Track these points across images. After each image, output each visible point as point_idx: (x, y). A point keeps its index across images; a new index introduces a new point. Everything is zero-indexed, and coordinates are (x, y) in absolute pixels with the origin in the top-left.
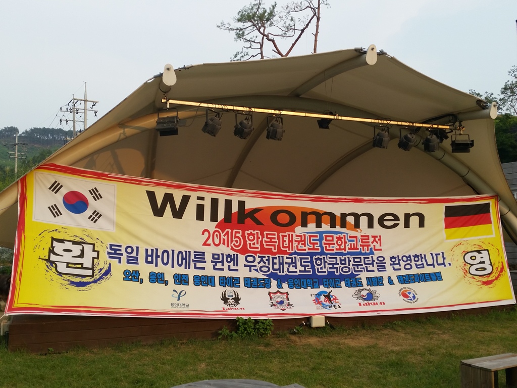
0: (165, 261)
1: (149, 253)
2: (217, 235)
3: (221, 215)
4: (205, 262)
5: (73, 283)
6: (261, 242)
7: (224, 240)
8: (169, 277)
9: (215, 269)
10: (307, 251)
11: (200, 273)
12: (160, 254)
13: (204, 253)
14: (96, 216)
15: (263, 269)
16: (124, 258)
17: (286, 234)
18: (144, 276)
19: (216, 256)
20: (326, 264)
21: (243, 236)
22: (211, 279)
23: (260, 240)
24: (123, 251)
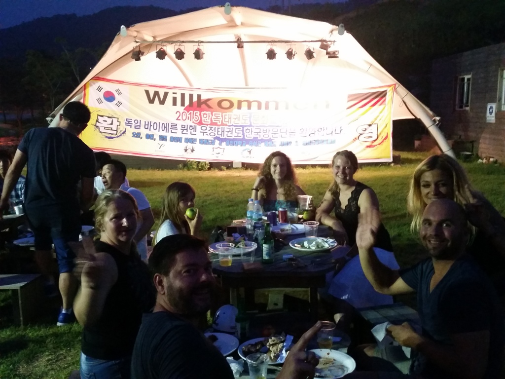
0: (155, 128)
2: (184, 114)
3: (187, 103)
4: (177, 129)
5: (107, 137)
6: (211, 118)
7: (188, 117)
8: (157, 137)
9: (182, 133)
10: (240, 124)
11: (174, 135)
12: (152, 124)
13: (176, 124)
14: (119, 104)
15: (211, 134)
16: (133, 126)
17: (227, 114)
18: (143, 135)
19: (183, 126)
20: (253, 132)
21: (200, 115)
22: (180, 139)
24: (133, 122)
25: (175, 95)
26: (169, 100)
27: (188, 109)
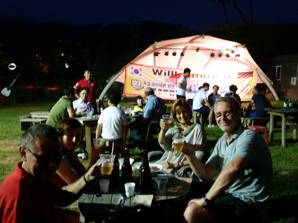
1: (153, 83)
5: (136, 89)
7: (171, 81)
8: (157, 90)
13: (166, 84)
14: (141, 75)
16: (147, 85)
21: (176, 80)
22: (167, 90)
25: (165, 72)
26: (163, 73)
27: (171, 77)
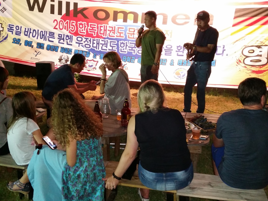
0: (34, 35)
1: (27, 30)
2: (61, 23)
3: (64, 12)
4: (54, 38)
6: (87, 29)
7: (65, 26)
8: (35, 45)
9: (59, 43)
10: (115, 37)
11: (51, 44)
12: (32, 31)
13: (54, 33)
14: (4, 10)
15: (86, 46)
16: (14, 32)
17: (103, 25)
19: (60, 36)
20: (127, 47)
21: (76, 25)
22: (56, 48)
23: (86, 28)
24: (14, 29)
25: (52, 3)
26: (48, 8)
27: (64, 18)
